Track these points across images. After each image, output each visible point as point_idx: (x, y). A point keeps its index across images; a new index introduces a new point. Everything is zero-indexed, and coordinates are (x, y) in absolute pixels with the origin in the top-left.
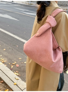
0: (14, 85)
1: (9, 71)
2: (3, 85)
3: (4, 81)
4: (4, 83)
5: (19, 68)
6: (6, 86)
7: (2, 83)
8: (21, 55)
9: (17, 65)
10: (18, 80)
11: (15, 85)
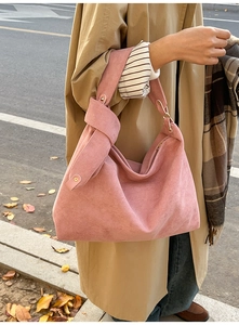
0: (64, 275)
1: (16, 230)
2: (18, 285)
3: (16, 272)
4: (19, 276)
5: (40, 214)
6: (33, 286)
7: (10, 278)
8: (23, 168)
9: (29, 207)
10: (66, 255)
11: (64, 272)
